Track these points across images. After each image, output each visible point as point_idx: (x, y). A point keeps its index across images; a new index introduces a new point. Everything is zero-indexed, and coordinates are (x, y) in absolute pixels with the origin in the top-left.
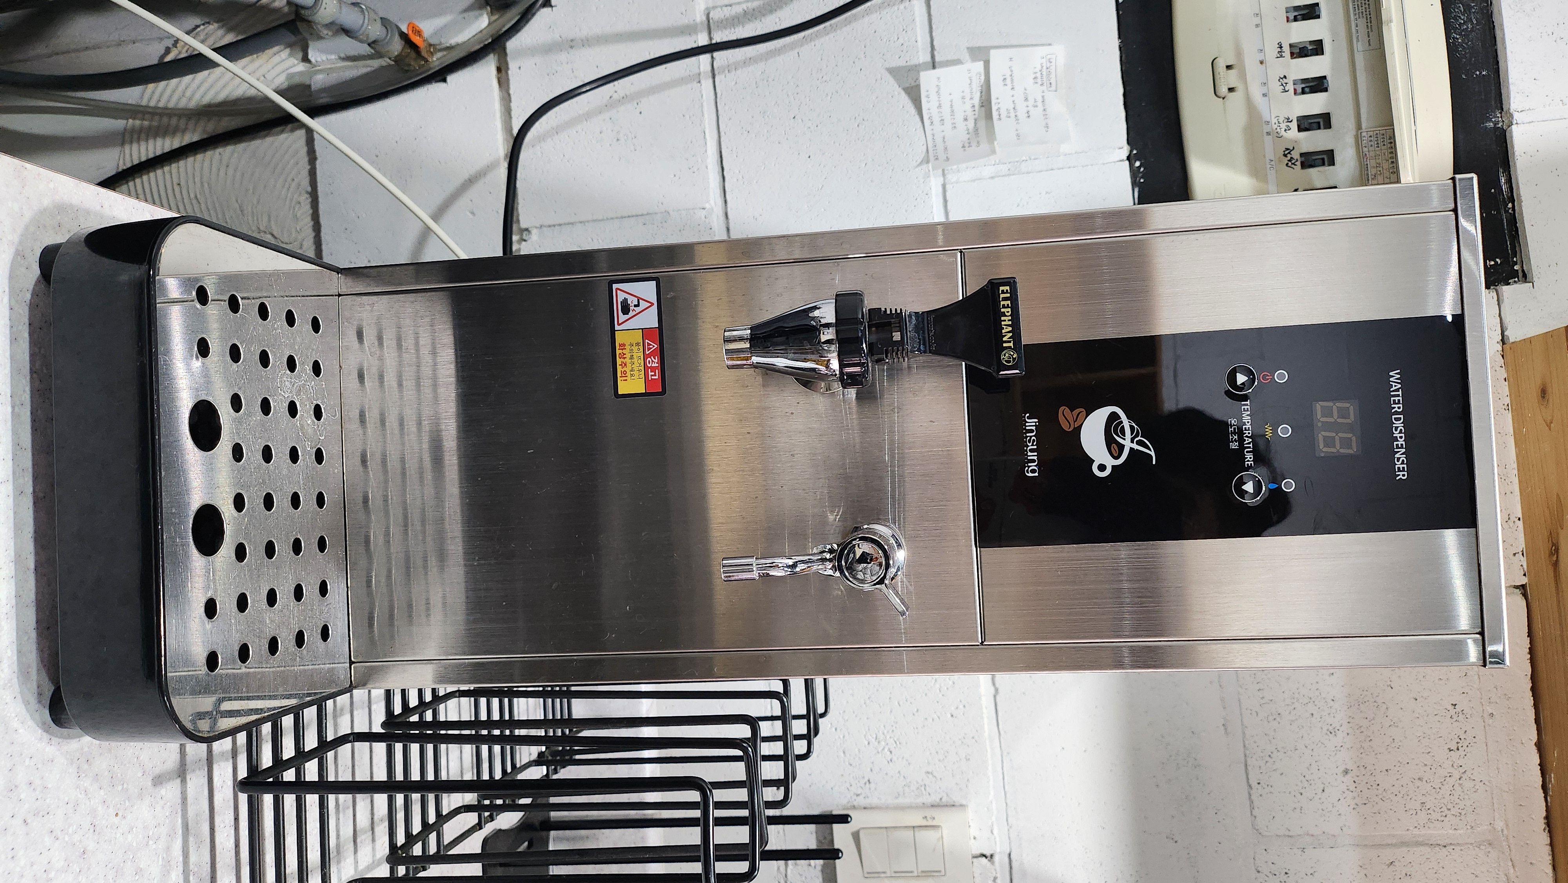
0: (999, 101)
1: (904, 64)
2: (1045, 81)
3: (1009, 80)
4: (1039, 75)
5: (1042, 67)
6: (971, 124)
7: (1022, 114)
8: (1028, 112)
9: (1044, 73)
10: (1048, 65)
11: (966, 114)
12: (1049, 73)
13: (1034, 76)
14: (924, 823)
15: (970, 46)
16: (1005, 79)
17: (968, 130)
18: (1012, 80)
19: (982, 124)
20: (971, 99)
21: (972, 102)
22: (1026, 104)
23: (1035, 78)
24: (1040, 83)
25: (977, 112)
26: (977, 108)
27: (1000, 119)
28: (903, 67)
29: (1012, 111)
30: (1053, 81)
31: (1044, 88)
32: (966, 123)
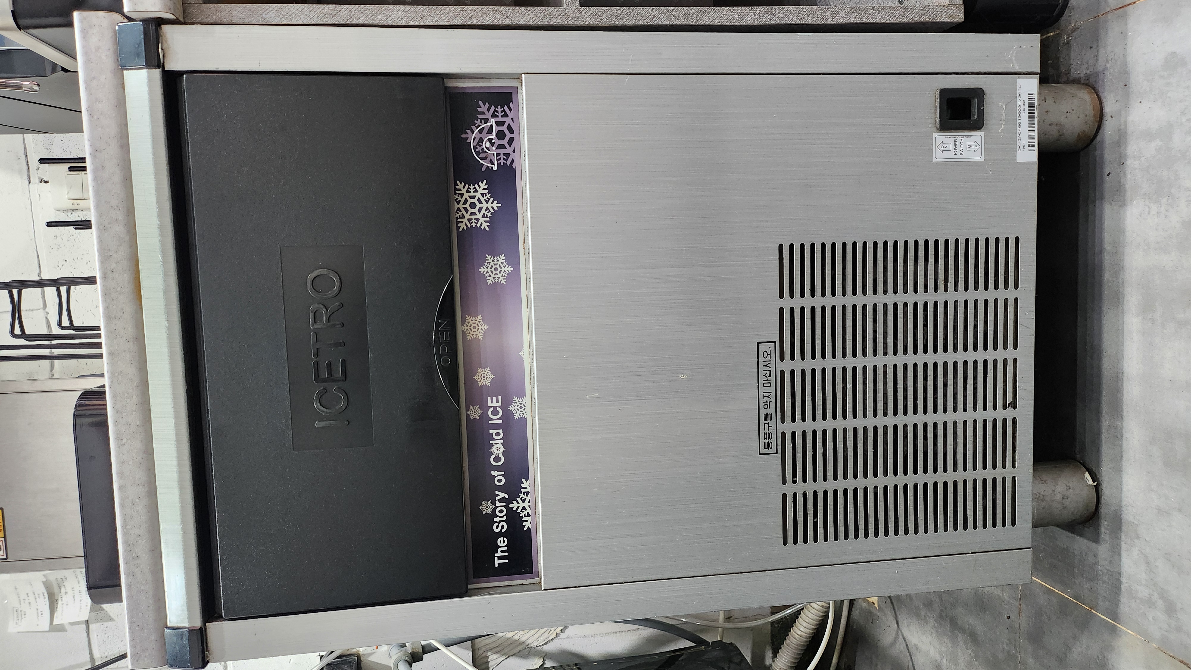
0: (45, 603)
1: (104, 623)
2: (20, 613)
3: (41, 614)
4: (23, 616)
5: (21, 620)
6: (63, 590)
7: (31, 595)
8: (28, 596)
9: (20, 617)
10: (18, 622)
11: (66, 596)
12: (17, 617)
13: (26, 616)
14: (78, 201)
15: (64, 633)
16: (42, 615)
17: (65, 587)
18: (38, 614)
19: (56, 590)
20: (63, 604)
21: (62, 602)
22: (30, 601)
23: (25, 615)
24: (23, 612)
25: (60, 596)
26: (60, 599)
27: (43, 593)
28: (105, 621)
29: (37, 597)
30: (15, 613)
31: (20, 609)
32: (66, 591)
